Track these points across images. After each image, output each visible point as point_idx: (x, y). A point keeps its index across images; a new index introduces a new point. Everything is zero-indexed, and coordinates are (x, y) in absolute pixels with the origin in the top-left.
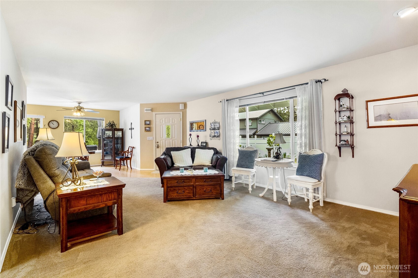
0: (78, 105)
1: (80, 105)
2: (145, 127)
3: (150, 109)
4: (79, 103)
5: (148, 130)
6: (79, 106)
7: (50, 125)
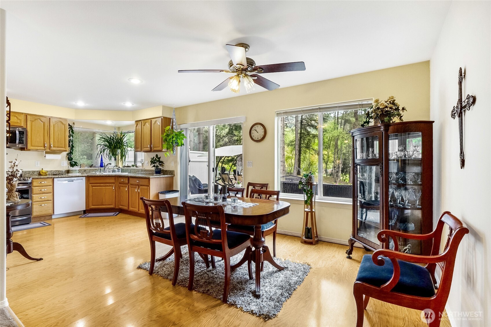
7: (252, 135)
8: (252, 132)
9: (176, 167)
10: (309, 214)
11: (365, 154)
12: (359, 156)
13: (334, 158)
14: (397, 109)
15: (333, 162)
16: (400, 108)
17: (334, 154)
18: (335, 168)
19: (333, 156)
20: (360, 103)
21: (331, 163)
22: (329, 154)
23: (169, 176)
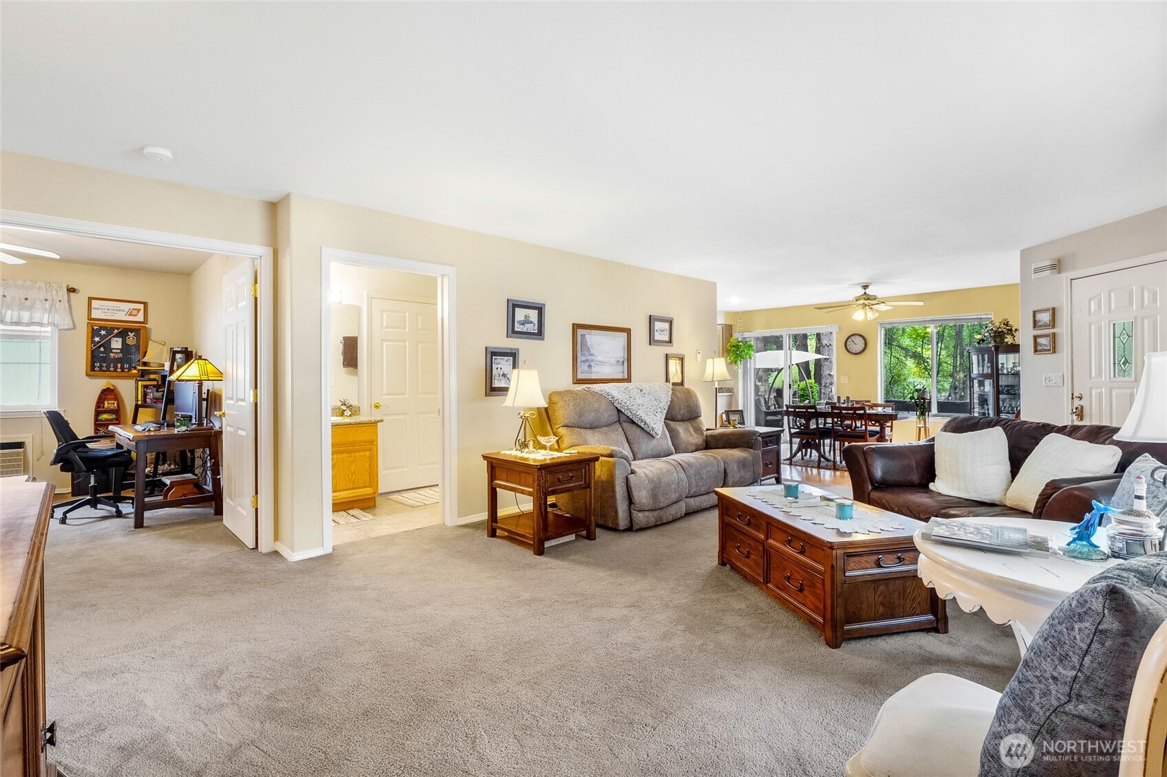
0: (862, 291)
1: (868, 291)
2: (1035, 337)
3: (1048, 263)
4: (865, 287)
5: (1045, 345)
6: (865, 293)
7: (848, 347)
8: (848, 343)
9: (737, 383)
10: (922, 429)
11: (981, 369)
12: (975, 371)
13: (955, 367)
14: (1011, 330)
15: (952, 376)
16: (1013, 329)
17: (955, 358)
18: (955, 388)
19: (950, 361)
20: (979, 317)
21: (946, 377)
22: (941, 357)
23: (728, 394)
